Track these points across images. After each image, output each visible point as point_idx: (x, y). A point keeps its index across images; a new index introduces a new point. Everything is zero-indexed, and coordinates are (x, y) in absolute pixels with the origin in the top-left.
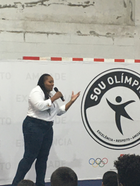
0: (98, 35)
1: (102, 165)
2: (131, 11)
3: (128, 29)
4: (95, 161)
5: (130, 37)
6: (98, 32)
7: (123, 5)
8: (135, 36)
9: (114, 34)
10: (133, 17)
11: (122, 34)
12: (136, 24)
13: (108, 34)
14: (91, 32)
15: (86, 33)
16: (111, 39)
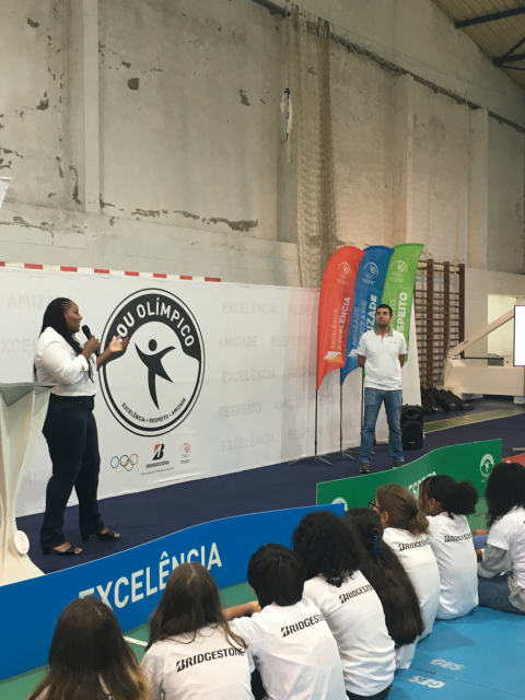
0: (27, 225)
1: (129, 466)
2: (74, 185)
3: (74, 217)
4: (120, 462)
5: (79, 232)
6: (26, 219)
7: (58, 172)
8: (86, 231)
9: (53, 225)
10: (79, 197)
11: (66, 226)
12: (87, 209)
13: (44, 224)
14: (15, 219)
15: (7, 221)
16: (48, 234)
